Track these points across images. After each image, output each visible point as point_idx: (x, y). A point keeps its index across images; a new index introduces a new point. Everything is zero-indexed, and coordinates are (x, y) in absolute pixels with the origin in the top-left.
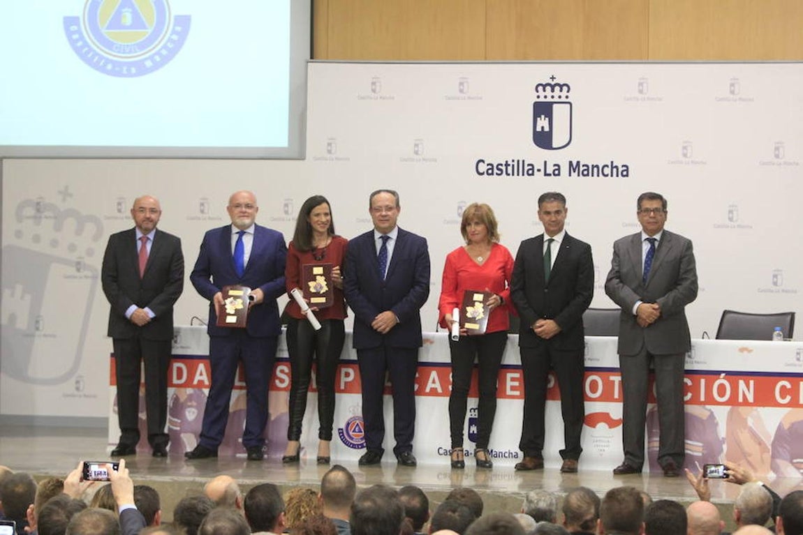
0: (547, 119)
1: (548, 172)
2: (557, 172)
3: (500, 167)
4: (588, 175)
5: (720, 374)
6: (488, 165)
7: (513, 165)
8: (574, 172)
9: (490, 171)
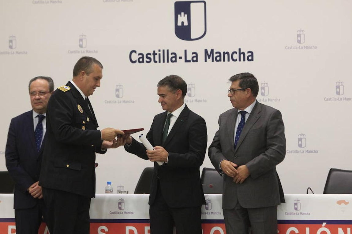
0: (186, 15)
1: (188, 59)
2: (195, 59)
3: (149, 56)
4: (220, 60)
5: (322, 224)
6: (139, 54)
7: (160, 54)
8: (209, 58)
9: (141, 60)
